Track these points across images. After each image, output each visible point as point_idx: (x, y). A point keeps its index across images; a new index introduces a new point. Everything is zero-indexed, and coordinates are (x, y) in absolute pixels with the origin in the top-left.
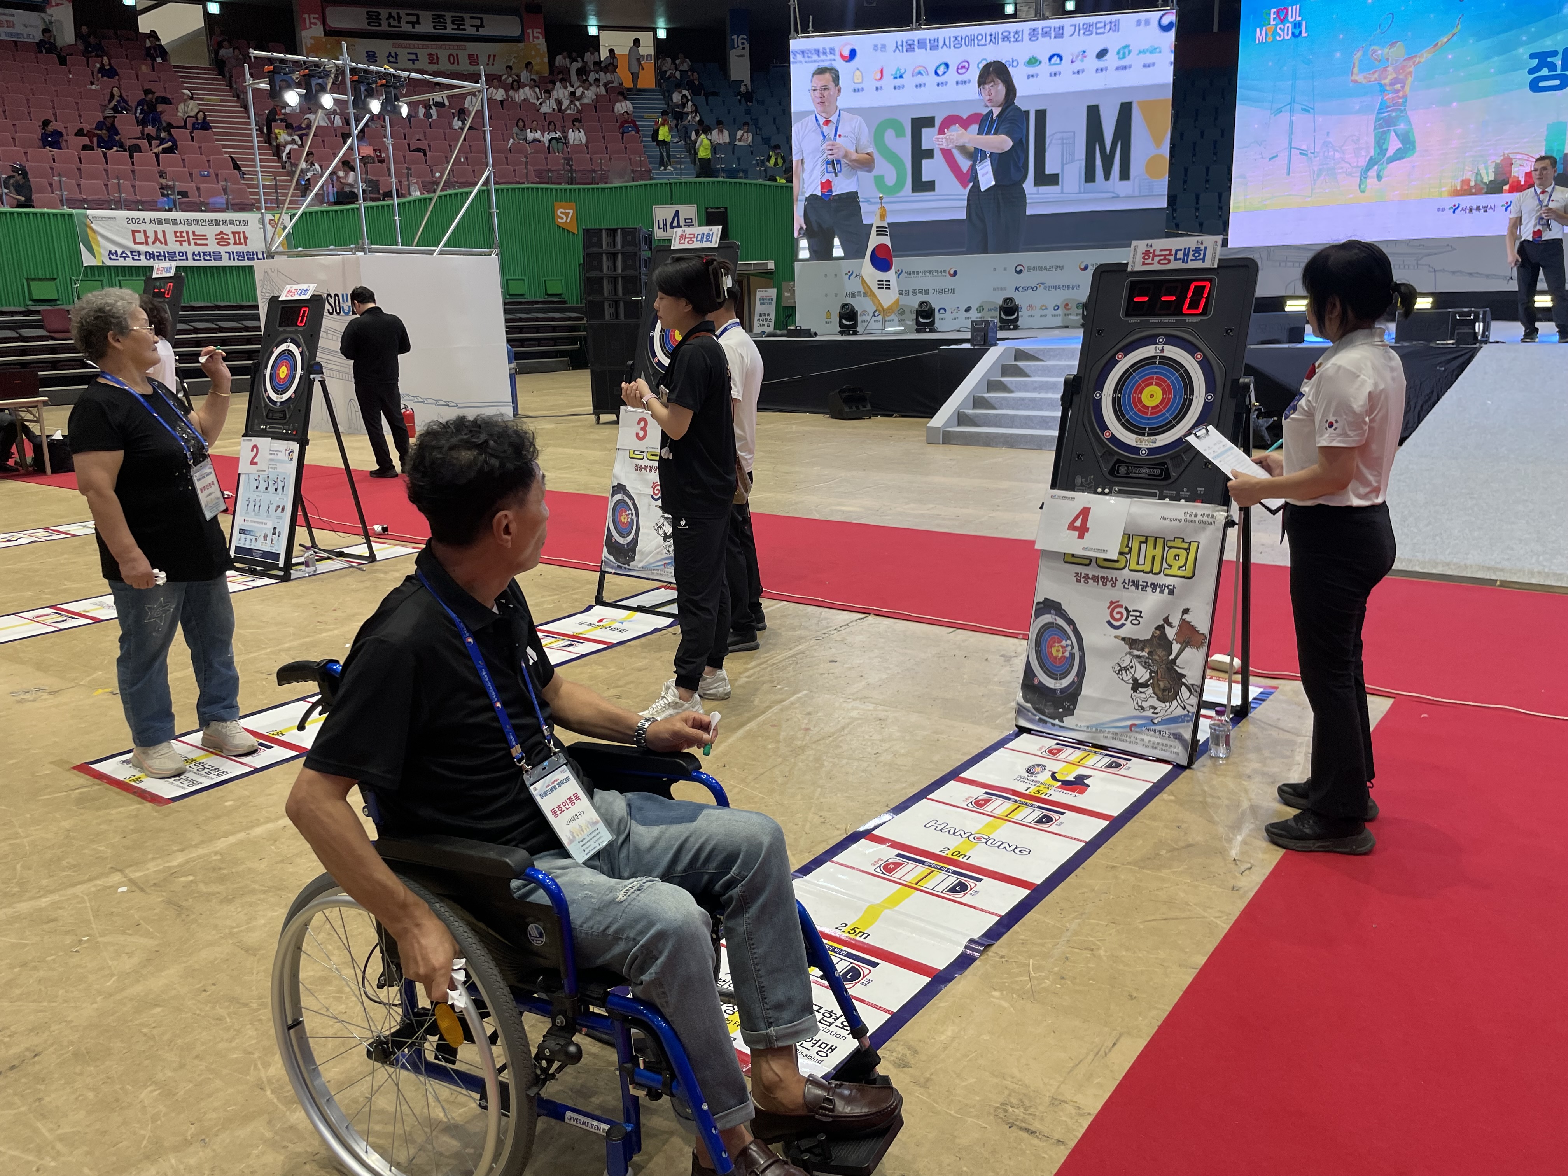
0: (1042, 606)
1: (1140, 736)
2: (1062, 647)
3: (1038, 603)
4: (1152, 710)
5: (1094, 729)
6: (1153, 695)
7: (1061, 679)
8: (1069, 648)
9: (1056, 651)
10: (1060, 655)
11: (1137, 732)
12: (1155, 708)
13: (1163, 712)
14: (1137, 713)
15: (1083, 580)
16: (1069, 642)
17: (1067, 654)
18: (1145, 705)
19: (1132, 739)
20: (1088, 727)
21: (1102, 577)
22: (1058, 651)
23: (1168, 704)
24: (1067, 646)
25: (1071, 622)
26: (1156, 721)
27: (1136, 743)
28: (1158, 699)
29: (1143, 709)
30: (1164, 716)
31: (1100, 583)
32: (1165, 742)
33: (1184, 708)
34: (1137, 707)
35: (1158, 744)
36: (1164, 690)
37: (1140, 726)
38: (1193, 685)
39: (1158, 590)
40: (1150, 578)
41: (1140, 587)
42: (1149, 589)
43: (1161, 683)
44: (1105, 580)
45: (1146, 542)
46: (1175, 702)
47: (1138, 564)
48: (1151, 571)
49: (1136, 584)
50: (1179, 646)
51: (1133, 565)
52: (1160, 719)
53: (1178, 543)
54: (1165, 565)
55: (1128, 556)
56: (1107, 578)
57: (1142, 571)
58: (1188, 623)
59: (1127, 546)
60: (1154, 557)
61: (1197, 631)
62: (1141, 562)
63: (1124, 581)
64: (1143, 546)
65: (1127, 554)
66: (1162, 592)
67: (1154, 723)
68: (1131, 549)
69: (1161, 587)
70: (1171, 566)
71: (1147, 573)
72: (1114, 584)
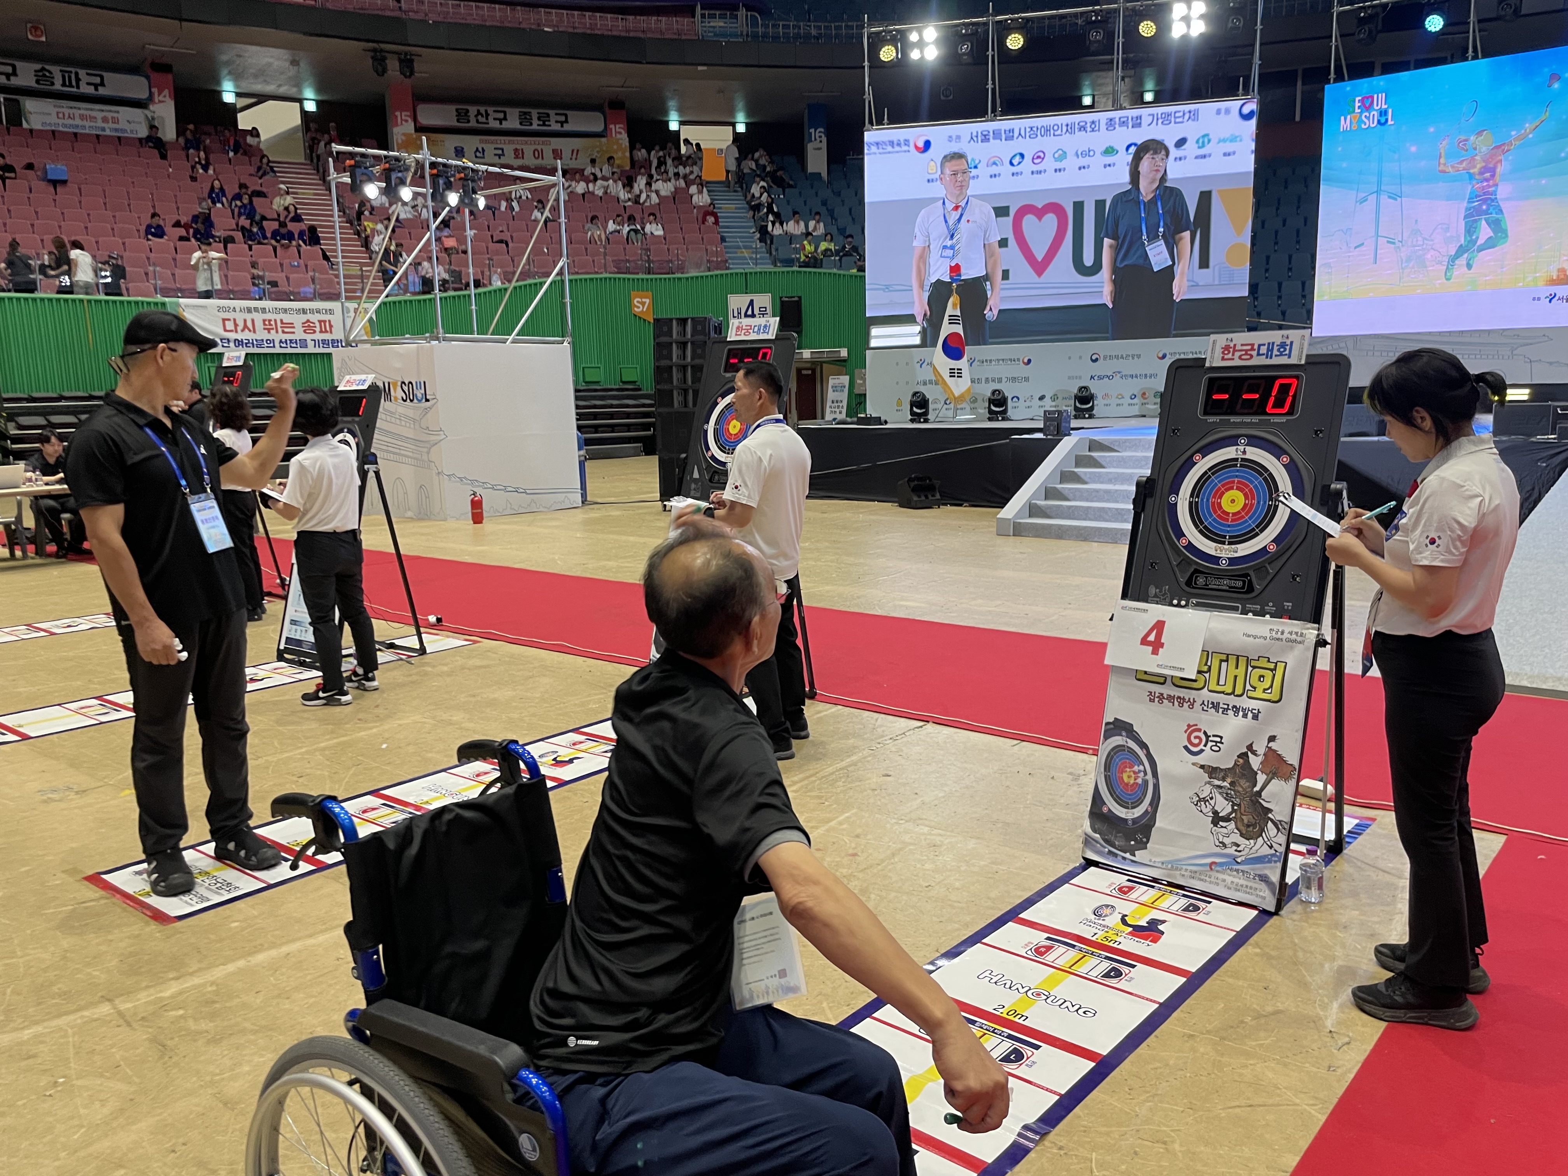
0: (1112, 726)
1: (1221, 876)
2: (1135, 773)
3: (1107, 724)
4: (1235, 848)
5: (1170, 866)
6: (1236, 831)
7: (1133, 808)
8: (1142, 774)
9: (1127, 777)
10: (1132, 781)
11: (1217, 871)
12: (1238, 846)
13: (1247, 850)
14: (1218, 850)
15: (1156, 700)
16: (1141, 768)
17: (1139, 781)
18: (1227, 841)
19: (1212, 879)
20: (1163, 863)
21: (1179, 697)
22: (1129, 777)
23: (1252, 841)
24: (1140, 771)
25: (1143, 745)
26: (1239, 860)
27: (1218, 884)
28: (1242, 835)
29: (1224, 845)
30: (1248, 854)
31: (1176, 703)
32: (1249, 884)
33: (1271, 847)
34: (1217, 844)
35: (1242, 886)
36: (1248, 826)
37: (1221, 864)
38: (1280, 821)
39: (1241, 713)
40: (1232, 701)
41: (1221, 710)
42: (1230, 712)
43: (1244, 817)
44: (1181, 701)
45: (1227, 661)
46: (1260, 840)
47: (1218, 684)
48: (1233, 693)
49: (1216, 706)
50: (1264, 777)
51: (1213, 686)
52: (1243, 858)
53: (1263, 663)
54: (1248, 687)
55: (1207, 675)
56: (1184, 699)
57: (1223, 692)
58: (1275, 751)
59: (1206, 664)
60: (1236, 677)
61: (1285, 761)
62: (1222, 682)
63: (1203, 703)
64: (1224, 664)
65: (1206, 672)
66: (1245, 716)
67: (1238, 863)
68: (1210, 667)
69: (1244, 710)
70: (1255, 688)
71: (1227, 694)
72: (1192, 706)
